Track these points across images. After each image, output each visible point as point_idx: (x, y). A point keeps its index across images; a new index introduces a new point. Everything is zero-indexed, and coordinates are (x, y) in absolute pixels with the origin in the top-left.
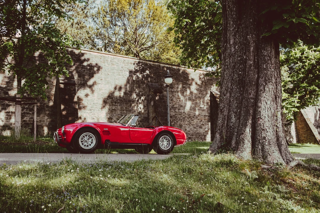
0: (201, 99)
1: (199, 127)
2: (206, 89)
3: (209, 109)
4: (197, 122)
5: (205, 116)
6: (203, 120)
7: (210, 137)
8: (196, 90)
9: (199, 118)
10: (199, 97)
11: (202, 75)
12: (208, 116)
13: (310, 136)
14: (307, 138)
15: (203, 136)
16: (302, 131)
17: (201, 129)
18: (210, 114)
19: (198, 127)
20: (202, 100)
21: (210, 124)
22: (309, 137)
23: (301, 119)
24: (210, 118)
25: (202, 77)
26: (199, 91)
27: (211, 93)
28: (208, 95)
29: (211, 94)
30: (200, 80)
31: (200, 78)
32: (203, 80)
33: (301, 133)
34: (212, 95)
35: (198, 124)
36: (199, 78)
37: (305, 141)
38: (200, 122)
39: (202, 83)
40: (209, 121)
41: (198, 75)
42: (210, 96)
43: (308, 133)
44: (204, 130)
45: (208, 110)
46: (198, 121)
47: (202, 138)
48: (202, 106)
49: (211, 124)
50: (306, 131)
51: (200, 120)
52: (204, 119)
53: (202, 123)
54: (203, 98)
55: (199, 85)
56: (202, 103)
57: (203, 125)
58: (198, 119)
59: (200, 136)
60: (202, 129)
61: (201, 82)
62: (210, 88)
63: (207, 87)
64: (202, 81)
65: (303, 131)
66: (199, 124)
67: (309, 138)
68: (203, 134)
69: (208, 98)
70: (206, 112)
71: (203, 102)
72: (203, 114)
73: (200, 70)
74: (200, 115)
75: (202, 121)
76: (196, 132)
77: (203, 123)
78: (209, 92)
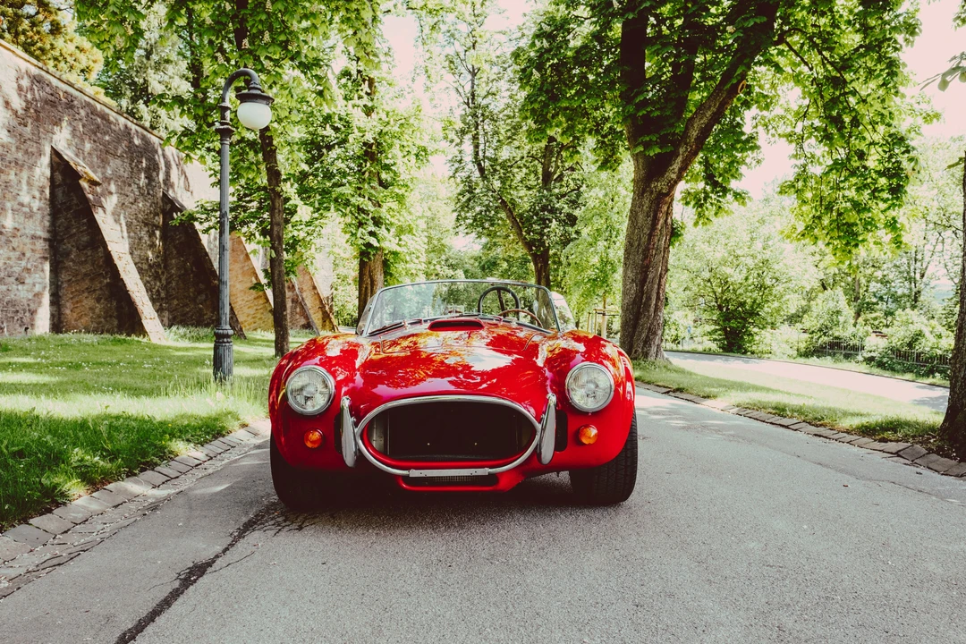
0: (21, 170)
1: (17, 279)
2: (39, 137)
3: (46, 213)
4: (9, 259)
5: (34, 237)
6: (28, 254)
7: (48, 316)
8: (6, 132)
9: (15, 245)
10: (16, 163)
11: (25, 76)
12: (45, 240)
13: (262, 313)
14: (254, 318)
15: (27, 314)
16: (243, 300)
17: (20, 287)
18: (48, 231)
19: (12, 279)
20: (25, 175)
21: (47, 267)
22: (259, 316)
23: (243, 267)
24: (50, 246)
25: (25, 83)
26: (16, 136)
27: (55, 153)
28: (45, 160)
29: (57, 160)
30: (20, 95)
31: (20, 88)
32: (29, 96)
33: (240, 303)
34: (58, 164)
35: (11, 267)
36: (15, 85)
37: (249, 325)
38: (19, 259)
39: (27, 109)
40: (45, 258)
41: (13, 74)
42: (53, 167)
43: (257, 305)
44: (31, 291)
45: (43, 217)
46: (12, 254)
47: (24, 320)
48: (25, 199)
49: (51, 271)
50: (255, 299)
51: (17, 254)
52: (33, 250)
53: (23, 263)
54: (29, 167)
55: (15, 113)
56: (25, 187)
57: (28, 270)
58: (14, 249)
59: (17, 311)
60: (25, 287)
61: (24, 104)
62: (50, 135)
63: (41, 130)
64: (27, 101)
65: (246, 299)
66: (14, 269)
67: (261, 318)
68: (28, 305)
69: (43, 169)
70: (37, 223)
71: (29, 184)
72: (27, 232)
73: (18, 56)
74: (19, 234)
75: (24, 254)
76: (6, 300)
77: (29, 266)
78: (48, 150)
